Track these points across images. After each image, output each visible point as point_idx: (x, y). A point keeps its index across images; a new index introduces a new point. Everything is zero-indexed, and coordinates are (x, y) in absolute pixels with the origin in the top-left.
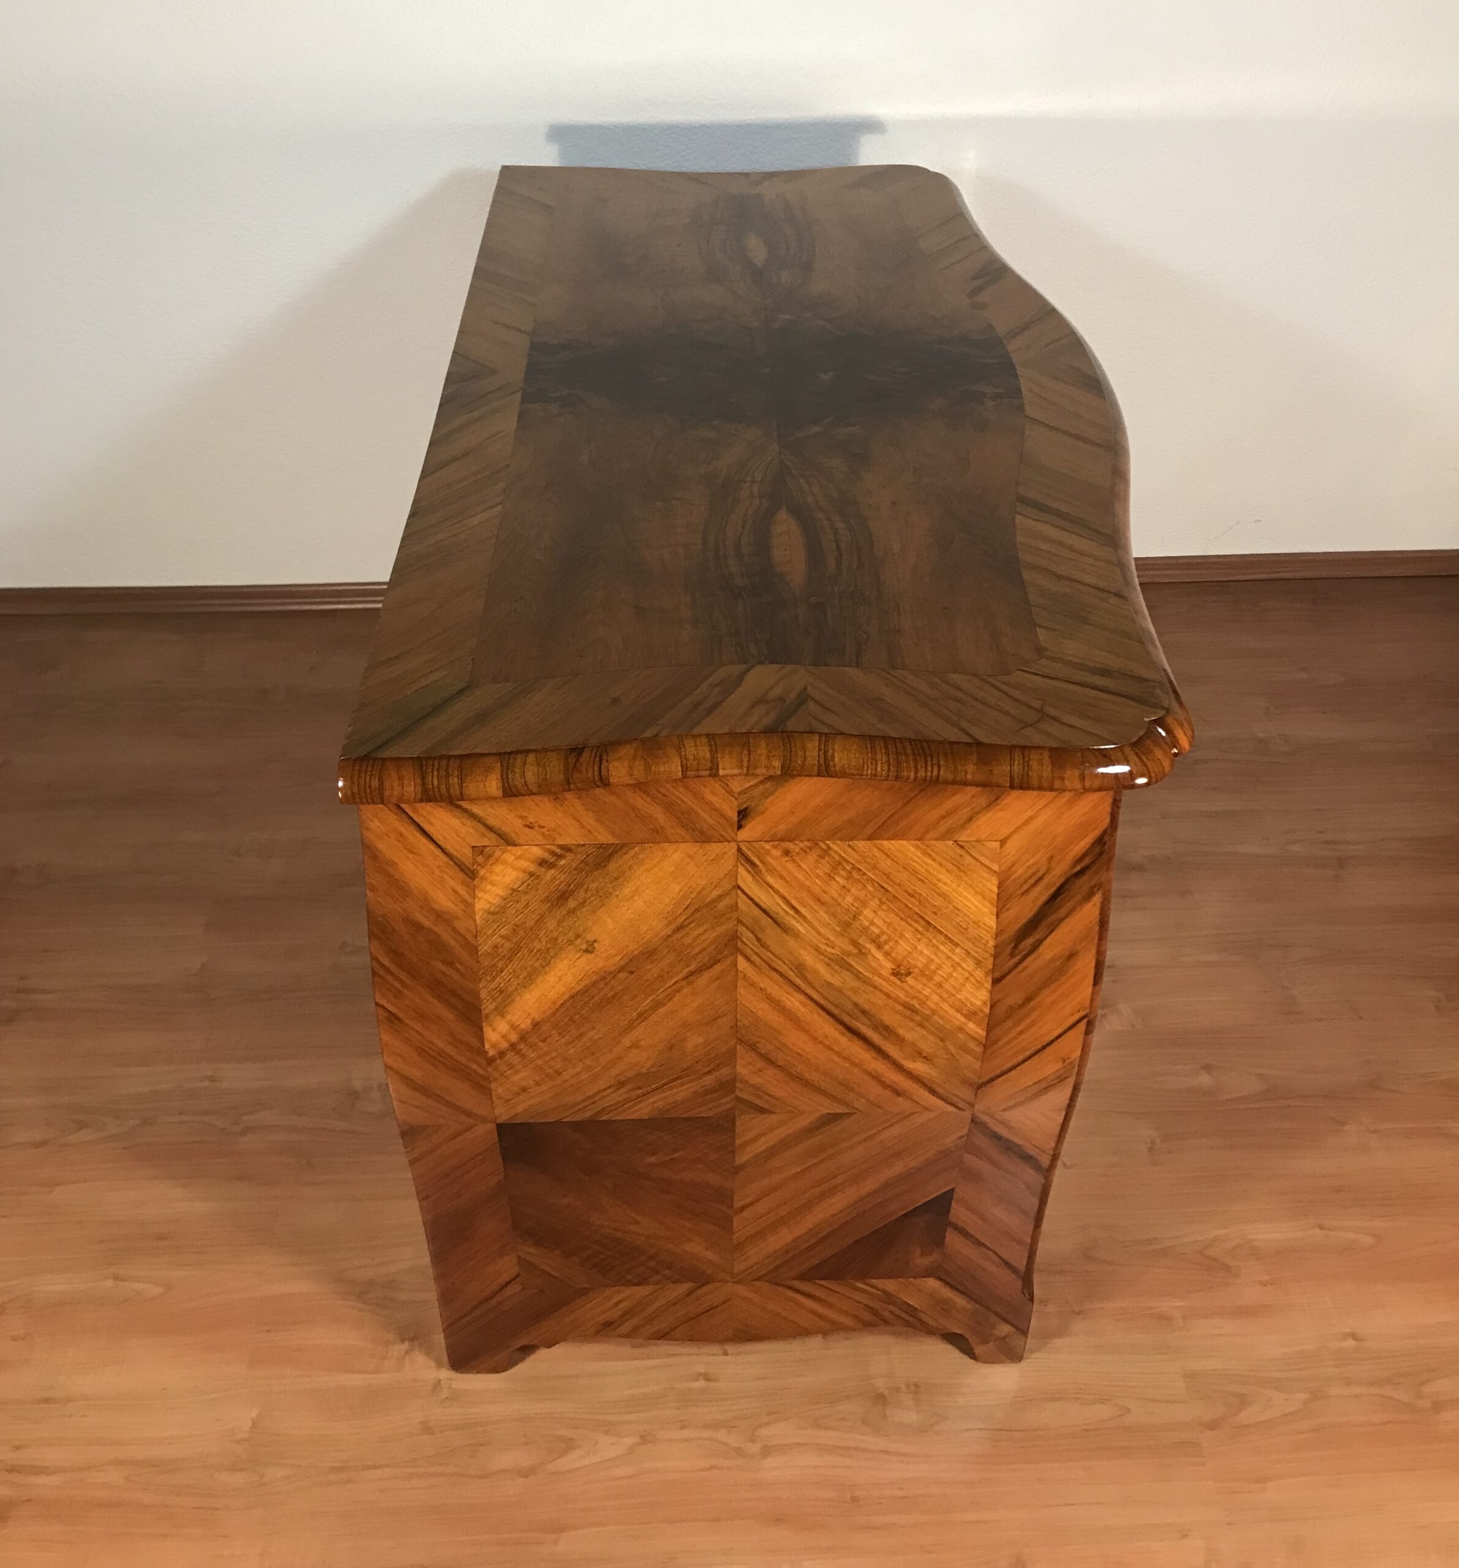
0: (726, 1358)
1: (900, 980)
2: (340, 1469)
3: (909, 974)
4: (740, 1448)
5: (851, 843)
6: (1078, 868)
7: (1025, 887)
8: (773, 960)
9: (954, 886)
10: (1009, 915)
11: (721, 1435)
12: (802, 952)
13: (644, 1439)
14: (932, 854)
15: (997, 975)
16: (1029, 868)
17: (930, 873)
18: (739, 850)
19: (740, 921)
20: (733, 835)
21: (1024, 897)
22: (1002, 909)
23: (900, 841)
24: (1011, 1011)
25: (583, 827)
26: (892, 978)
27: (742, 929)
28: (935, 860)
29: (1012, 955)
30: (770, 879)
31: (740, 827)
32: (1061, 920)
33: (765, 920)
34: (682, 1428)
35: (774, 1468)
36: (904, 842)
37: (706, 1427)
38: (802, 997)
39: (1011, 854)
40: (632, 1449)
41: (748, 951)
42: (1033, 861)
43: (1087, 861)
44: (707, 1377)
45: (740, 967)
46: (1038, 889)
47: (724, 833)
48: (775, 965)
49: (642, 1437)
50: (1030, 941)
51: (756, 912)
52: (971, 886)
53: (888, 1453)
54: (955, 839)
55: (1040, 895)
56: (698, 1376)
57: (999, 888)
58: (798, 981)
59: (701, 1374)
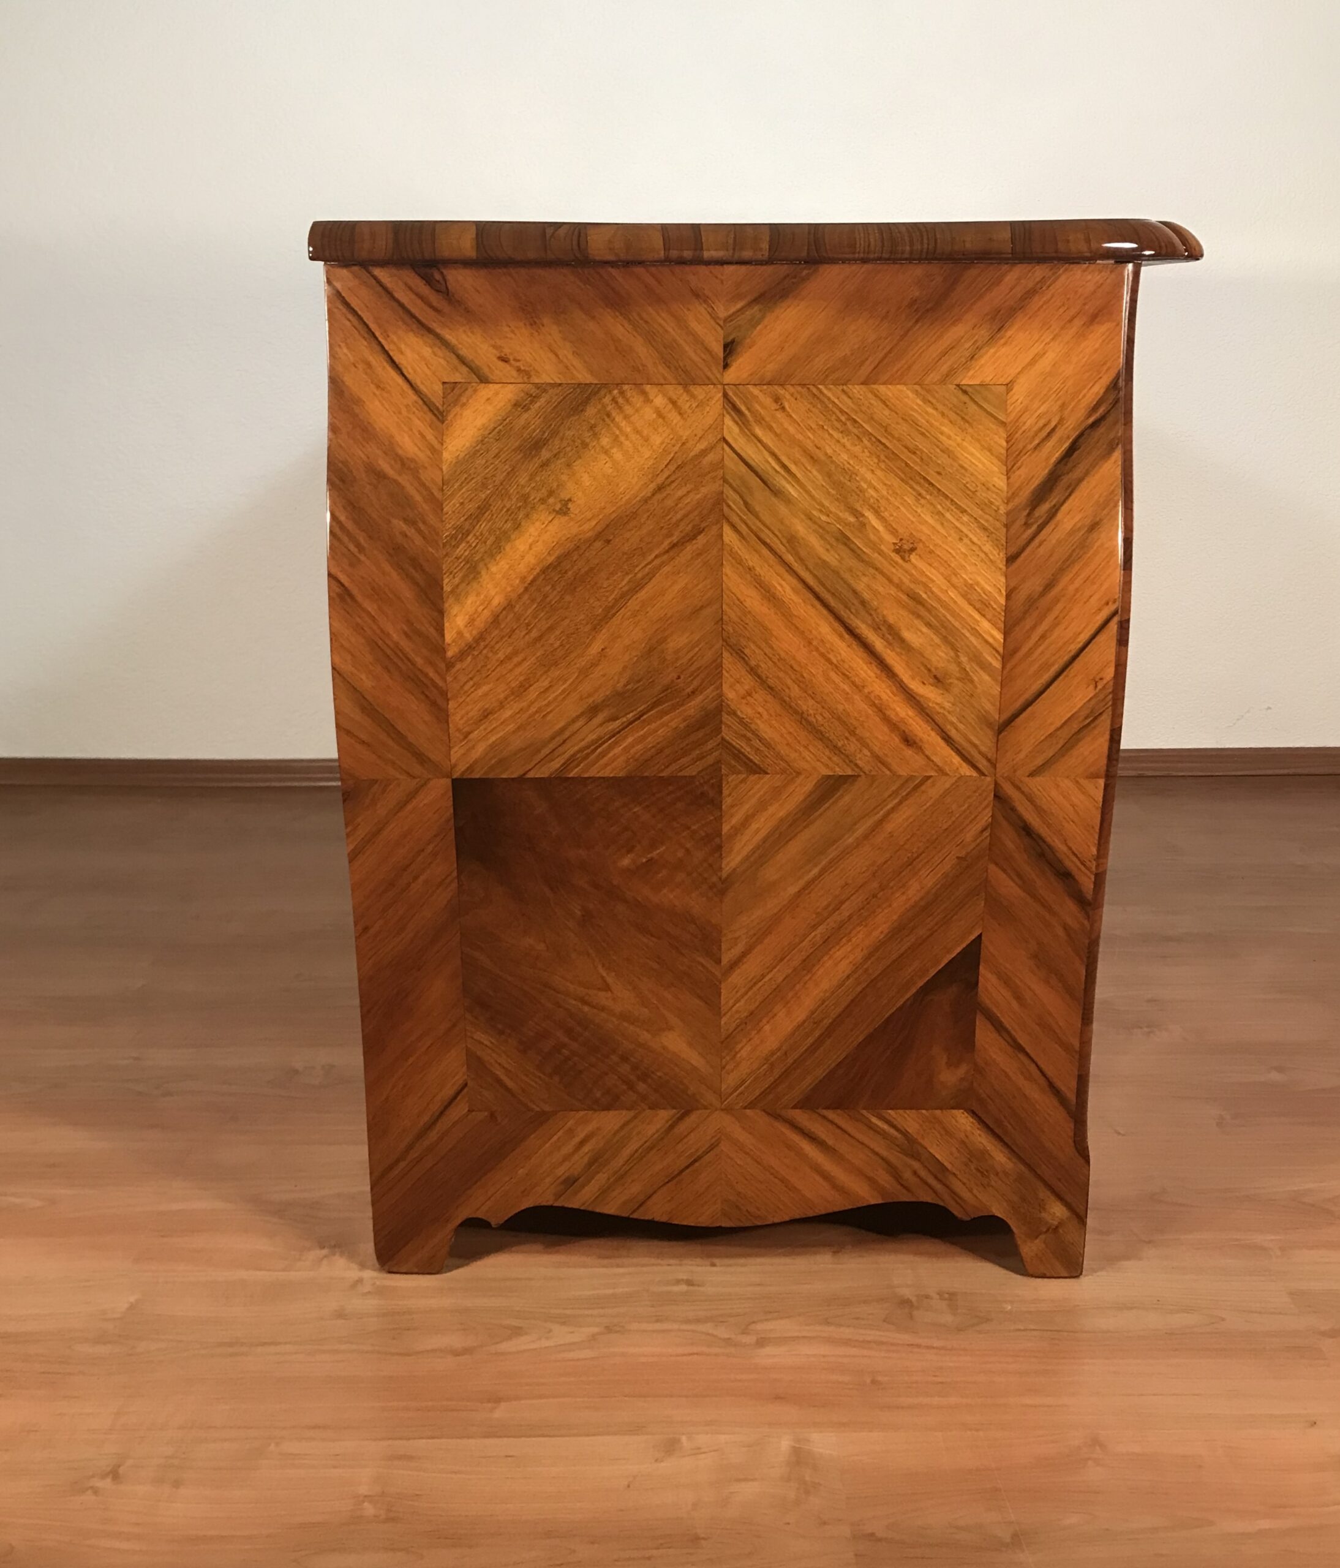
0: (714, 1269)
1: (903, 558)
2: (231, 1345)
3: (913, 550)
4: (729, 1339)
5: (845, 387)
6: (1091, 420)
7: (1036, 442)
8: (760, 529)
9: (959, 439)
10: (1021, 474)
11: (708, 1327)
12: (796, 521)
13: (609, 1329)
14: (934, 401)
15: (1013, 550)
16: (1039, 417)
17: (932, 425)
18: (725, 395)
19: (725, 481)
20: (719, 376)
21: (1036, 452)
22: (1013, 467)
23: (898, 386)
24: (1031, 602)
25: (561, 361)
26: (893, 555)
27: (729, 493)
28: (936, 409)
29: (1027, 525)
30: (758, 431)
31: (726, 366)
32: (1080, 481)
33: (754, 481)
34: (657, 1321)
35: (770, 1355)
36: (904, 388)
37: (688, 1321)
38: (794, 582)
39: (1019, 401)
40: (594, 1337)
41: (735, 519)
42: (1043, 409)
43: (1101, 411)
44: (689, 1283)
45: (726, 539)
46: (1050, 444)
47: (709, 374)
48: (763, 536)
49: (607, 1327)
50: (1045, 507)
51: (743, 468)
52: (978, 441)
53: (918, 1346)
54: (955, 382)
55: (1054, 450)
56: (678, 1282)
57: (1007, 442)
58: (789, 558)
59: (683, 1280)
